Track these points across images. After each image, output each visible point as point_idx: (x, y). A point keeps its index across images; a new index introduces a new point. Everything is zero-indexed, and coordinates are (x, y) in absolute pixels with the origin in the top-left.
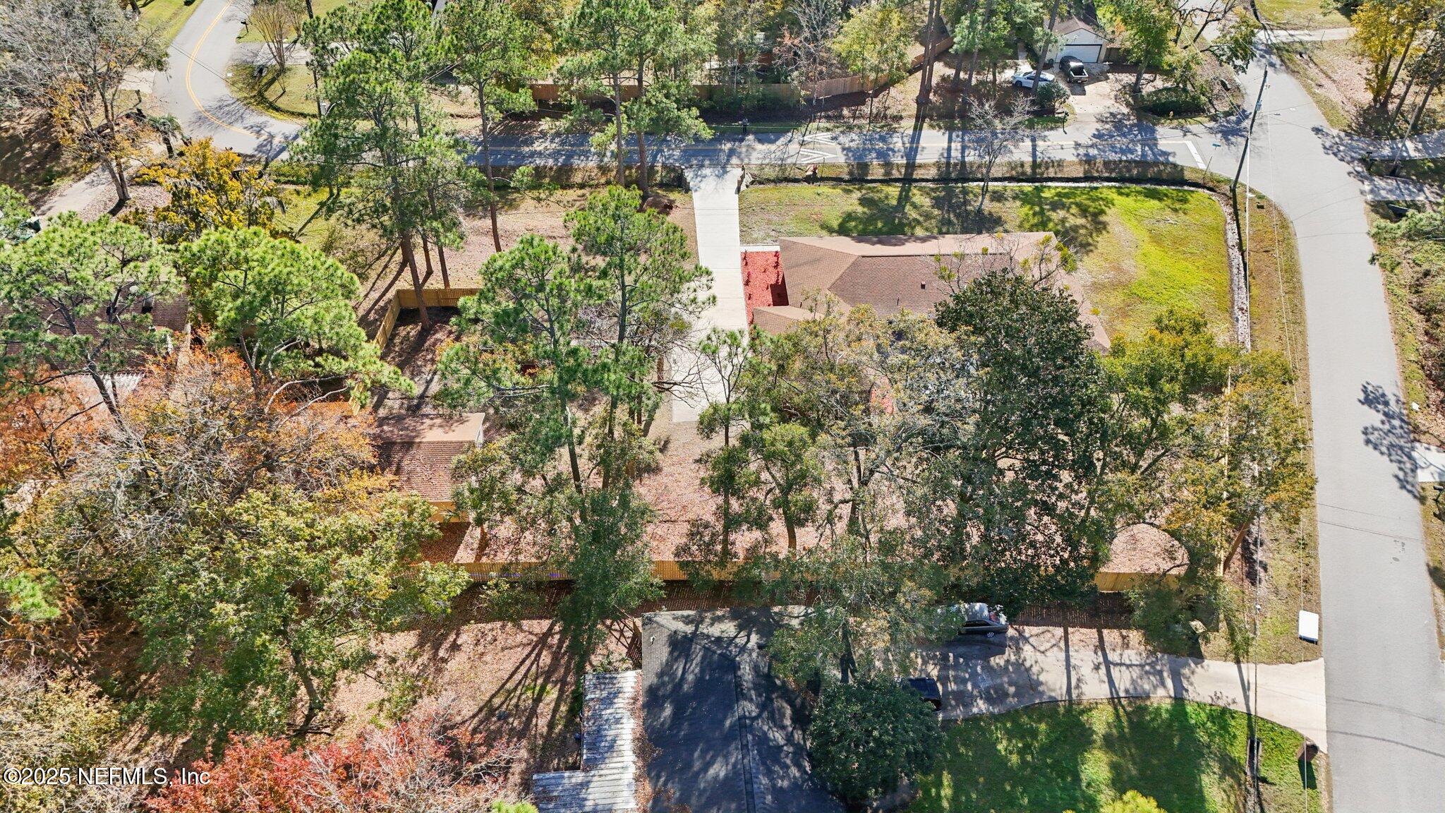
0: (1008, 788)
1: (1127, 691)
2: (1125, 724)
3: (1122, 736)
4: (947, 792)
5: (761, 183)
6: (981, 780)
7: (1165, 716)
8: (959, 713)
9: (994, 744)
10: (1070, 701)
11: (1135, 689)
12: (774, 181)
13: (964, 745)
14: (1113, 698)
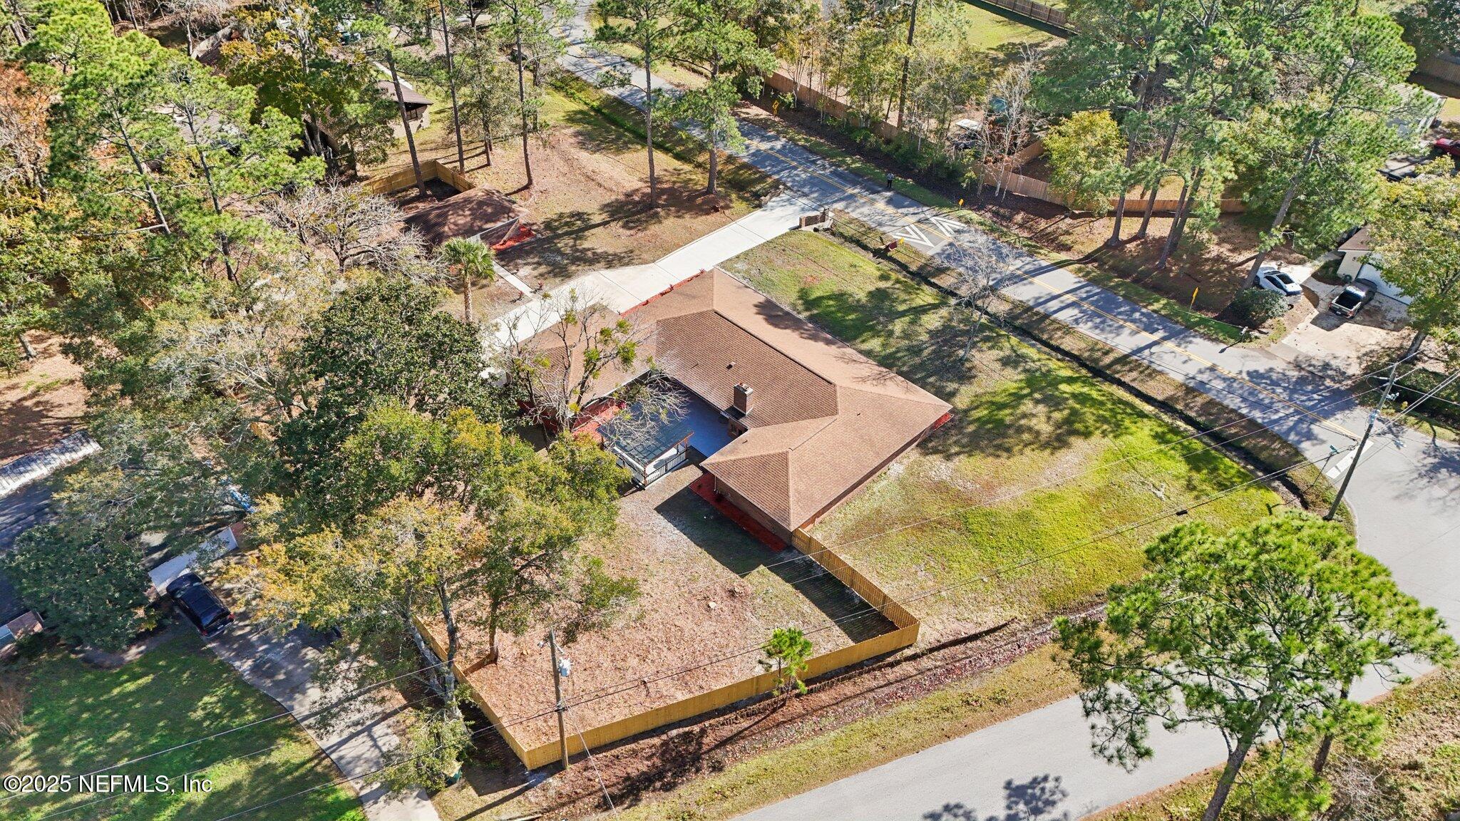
0: (161, 724)
1: (341, 758)
2: (296, 774)
3: (275, 779)
4: (130, 687)
5: (833, 234)
6: (159, 703)
7: (330, 799)
8: (225, 654)
9: (207, 694)
10: (298, 722)
11: (349, 763)
12: (845, 238)
13: (192, 675)
14: (324, 751)
